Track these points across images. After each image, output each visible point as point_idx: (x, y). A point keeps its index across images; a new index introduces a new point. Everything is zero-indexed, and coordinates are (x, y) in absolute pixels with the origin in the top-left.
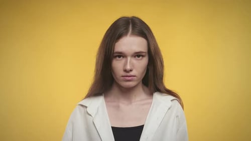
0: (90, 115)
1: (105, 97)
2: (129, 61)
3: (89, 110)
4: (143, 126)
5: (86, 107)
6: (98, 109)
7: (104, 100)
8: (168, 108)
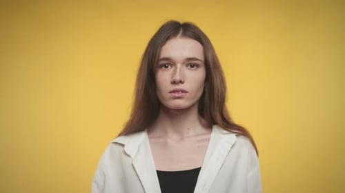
0: (129, 156)
1: (149, 132)
2: (178, 70)
3: (126, 149)
4: (200, 168)
5: (123, 145)
6: (139, 147)
7: (147, 136)
8: (231, 146)
